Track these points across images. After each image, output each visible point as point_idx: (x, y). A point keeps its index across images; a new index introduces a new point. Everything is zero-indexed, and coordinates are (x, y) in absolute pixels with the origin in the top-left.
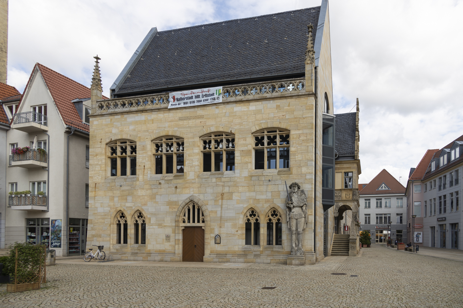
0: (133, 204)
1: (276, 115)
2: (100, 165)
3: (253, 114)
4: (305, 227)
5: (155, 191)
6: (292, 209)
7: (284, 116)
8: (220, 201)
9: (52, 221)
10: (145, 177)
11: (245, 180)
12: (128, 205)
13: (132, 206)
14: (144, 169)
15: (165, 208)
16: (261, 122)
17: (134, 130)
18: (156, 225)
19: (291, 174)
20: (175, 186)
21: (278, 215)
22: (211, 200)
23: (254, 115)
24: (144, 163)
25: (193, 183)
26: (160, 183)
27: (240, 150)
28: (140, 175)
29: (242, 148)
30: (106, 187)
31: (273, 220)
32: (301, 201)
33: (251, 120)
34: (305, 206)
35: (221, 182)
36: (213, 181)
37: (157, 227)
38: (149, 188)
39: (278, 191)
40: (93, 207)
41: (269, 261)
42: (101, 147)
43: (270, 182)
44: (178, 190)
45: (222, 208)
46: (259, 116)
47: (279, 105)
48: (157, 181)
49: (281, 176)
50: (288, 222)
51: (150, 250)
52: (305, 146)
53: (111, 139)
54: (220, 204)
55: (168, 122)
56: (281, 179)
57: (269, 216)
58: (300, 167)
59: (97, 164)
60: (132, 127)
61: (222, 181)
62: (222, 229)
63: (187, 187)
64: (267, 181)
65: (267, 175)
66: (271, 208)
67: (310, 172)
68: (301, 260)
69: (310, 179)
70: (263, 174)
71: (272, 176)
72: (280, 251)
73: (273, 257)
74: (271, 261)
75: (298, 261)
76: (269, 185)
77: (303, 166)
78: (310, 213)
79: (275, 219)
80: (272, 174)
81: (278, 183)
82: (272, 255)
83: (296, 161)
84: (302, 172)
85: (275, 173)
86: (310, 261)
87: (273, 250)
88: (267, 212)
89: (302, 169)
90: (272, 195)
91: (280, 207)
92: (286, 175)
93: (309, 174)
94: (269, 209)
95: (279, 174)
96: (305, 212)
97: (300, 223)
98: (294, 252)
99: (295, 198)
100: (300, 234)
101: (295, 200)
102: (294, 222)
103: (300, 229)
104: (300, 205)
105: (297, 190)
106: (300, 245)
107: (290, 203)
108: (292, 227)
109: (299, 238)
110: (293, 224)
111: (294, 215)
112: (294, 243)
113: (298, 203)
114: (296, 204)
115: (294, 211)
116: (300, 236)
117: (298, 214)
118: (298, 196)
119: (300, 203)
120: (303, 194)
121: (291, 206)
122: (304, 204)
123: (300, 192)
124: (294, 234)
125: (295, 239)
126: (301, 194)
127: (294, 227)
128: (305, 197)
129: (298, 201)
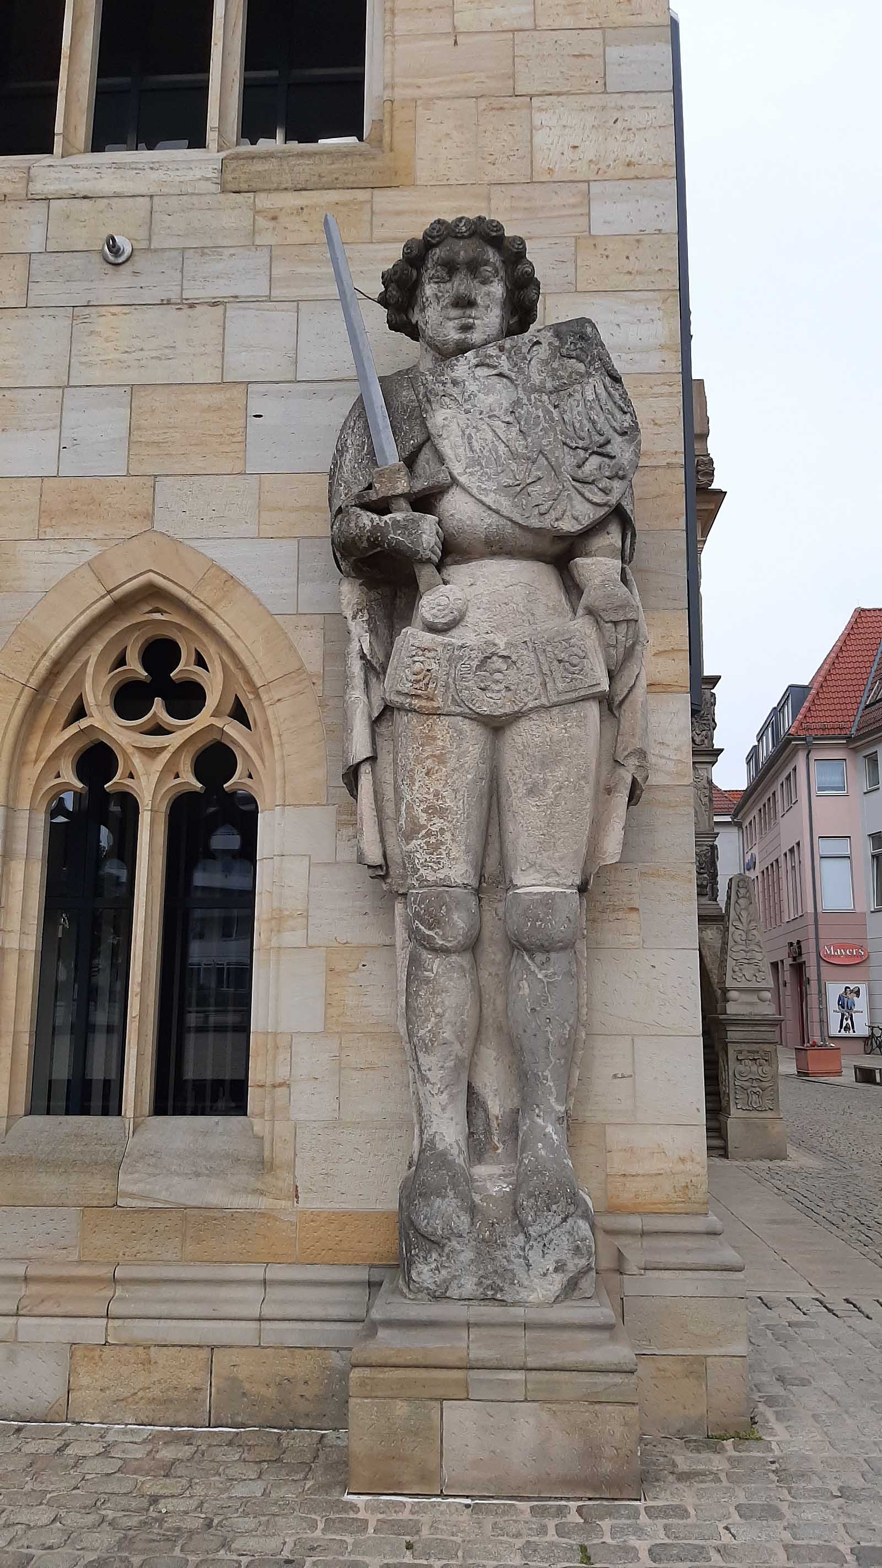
4: (612, 847)
6: (426, 574)
19: (397, 178)
21: (212, 701)
31: (137, 761)
32: (569, 461)
34: (613, 537)
39: (222, 384)
43: (123, 278)
49: (264, 201)
50: (352, 776)
56: (266, 238)
57: (79, 712)
58: (507, 98)
64: (78, 260)
65: (85, 197)
66: (109, 592)
67: (633, 160)
68: (592, 1403)
69: (638, 241)
70: (29, 180)
71: (148, 199)
72: (218, 1214)
73: (115, 1309)
74: (72, 1371)
75: (545, 1416)
76: (103, 310)
77: (549, 89)
78: (660, 660)
79: (171, 749)
80: (154, 175)
81: (220, 290)
82: (105, 1272)
83: (456, 43)
84: (541, 163)
85: (191, 173)
86: (689, 1374)
87: (122, 1187)
88: (53, 653)
89: (537, 122)
90: (139, 428)
91: (238, 584)
92: (333, 196)
93: (631, 184)
94: (88, 608)
95: (244, 186)
96: (615, 623)
97: (546, 782)
98: (454, 1243)
99: (468, 416)
100: (553, 955)
101: (470, 454)
102: (452, 763)
103: (531, 871)
104: (547, 522)
105: (498, 320)
106: (547, 1130)
107: (399, 491)
108: (433, 840)
109: (539, 1012)
110: (431, 797)
111: (461, 658)
112: (445, 1096)
113: (518, 488)
114: (489, 508)
115: (459, 610)
116: (554, 974)
117: (509, 645)
118: (529, 400)
119: (548, 490)
120: (589, 375)
121: (418, 541)
122: (607, 509)
123: (542, 340)
124: (449, 945)
125: (463, 1021)
126: (555, 365)
127: (448, 836)
128: (621, 409)
129: (514, 455)
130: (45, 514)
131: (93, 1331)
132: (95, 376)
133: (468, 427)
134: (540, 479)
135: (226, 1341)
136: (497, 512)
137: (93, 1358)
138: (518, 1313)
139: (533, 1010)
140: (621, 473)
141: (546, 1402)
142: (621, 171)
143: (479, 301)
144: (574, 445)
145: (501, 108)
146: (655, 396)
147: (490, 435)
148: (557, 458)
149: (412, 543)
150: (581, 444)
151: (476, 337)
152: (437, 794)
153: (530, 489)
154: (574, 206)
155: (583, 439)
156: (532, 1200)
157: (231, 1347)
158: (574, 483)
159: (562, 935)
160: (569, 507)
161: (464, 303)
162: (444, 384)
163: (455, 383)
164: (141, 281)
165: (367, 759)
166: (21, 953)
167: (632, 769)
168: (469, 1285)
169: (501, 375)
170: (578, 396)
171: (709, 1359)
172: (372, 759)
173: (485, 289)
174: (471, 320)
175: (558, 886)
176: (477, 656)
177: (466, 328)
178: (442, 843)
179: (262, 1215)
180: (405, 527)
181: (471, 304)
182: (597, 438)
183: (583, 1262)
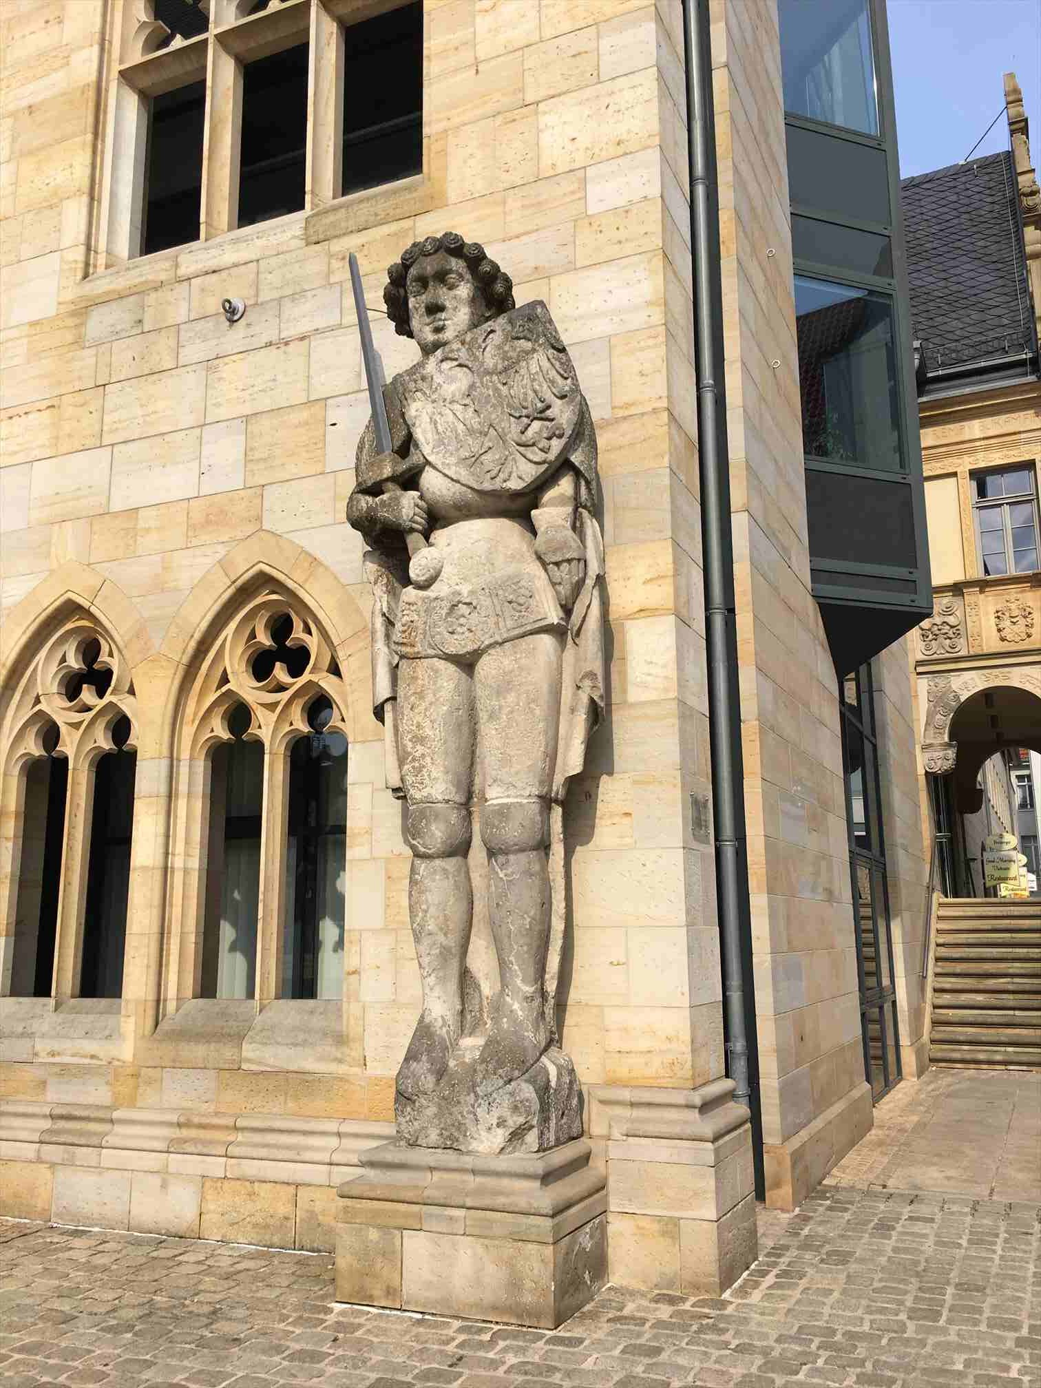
4: (573, 760)
19: (433, 202)
21: (313, 660)
31: (263, 715)
32: (514, 429)
34: (563, 488)
39: (308, 403)
49: (335, 246)
50: (380, 710)
57: (225, 680)
64: (210, 324)
65: (214, 272)
66: (234, 582)
67: (622, 138)
68: (515, 1240)
69: (627, 212)
70: (177, 266)
71: (255, 263)
72: (310, 1078)
73: (233, 1150)
74: (203, 1199)
75: (480, 1250)
76: (226, 360)
77: (552, 92)
78: (648, 587)
79: (283, 703)
80: (259, 243)
81: (304, 327)
82: (229, 1121)
83: (477, 71)
84: (546, 161)
85: (285, 235)
86: (664, 1233)
87: (244, 1054)
88: (197, 636)
89: (542, 126)
90: (252, 449)
91: (320, 564)
92: (386, 229)
93: (620, 161)
94: (220, 596)
95: (322, 237)
96: (557, 564)
97: (501, 708)
98: (422, 1100)
99: (435, 405)
100: (512, 857)
101: (436, 437)
102: (430, 697)
103: (495, 785)
104: (497, 484)
105: (467, 317)
106: (514, 1007)
107: (385, 476)
108: (417, 764)
109: (501, 906)
110: (414, 728)
111: (434, 608)
112: (433, 978)
113: (473, 459)
114: (452, 479)
115: (434, 568)
116: (513, 873)
117: (472, 592)
118: (482, 383)
119: (497, 457)
120: (534, 350)
121: (400, 517)
122: (546, 465)
123: (497, 328)
124: (429, 852)
125: (445, 916)
126: (506, 348)
127: (428, 759)
128: (562, 376)
129: (470, 431)
130: (193, 528)
131: (216, 1167)
132: (223, 413)
133: (434, 413)
134: (490, 448)
135: (307, 1180)
136: (457, 481)
137: (216, 1188)
138: (468, 1161)
139: (497, 904)
140: (557, 432)
141: (479, 1236)
142: (613, 150)
143: (447, 304)
144: (517, 415)
145: (514, 120)
146: (642, 349)
147: (451, 417)
148: (503, 429)
149: (395, 517)
150: (525, 412)
151: (448, 335)
152: (419, 726)
153: (483, 457)
154: (573, 193)
155: (526, 408)
156: (484, 1065)
157: (310, 1185)
158: (518, 447)
159: (516, 840)
160: (515, 469)
161: (434, 309)
162: (415, 381)
163: (423, 379)
164: (251, 331)
165: (387, 700)
166: (186, 871)
167: (588, 690)
168: (433, 1136)
169: (460, 365)
170: (523, 372)
171: (681, 1221)
172: (393, 699)
173: (452, 293)
174: (441, 323)
175: (517, 797)
176: (446, 605)
177: (438, 330)
178: (424, 767)
179: (341, 1079)
180: (389, 505)
181: (442, 309)
182: (539, 405)
183: (521, 1120)
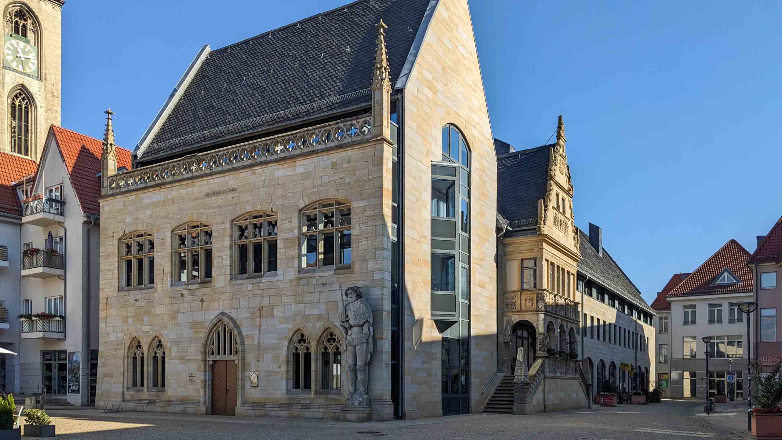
0: (150, 327)
1: (332, 179)
2: (112, 270)
3: (300, 179)
5: (176, 307)
7: (343, 180)
8: (258, 319)
9: (70, 353)
10: (164, 286)
11: (290, 286)
12: (145, 328)
13: (150, 330)
14: (163, 274)
15: (188, 333)
16: (312, 191)
17: (151, 216)
18: (176, 359)
19: (353, 272)
20: (201, 298)
22: (247, 318)
23: (303, 181)
24: (163, 265)
25: (223, 293)
26: (182, 295)
27: (284, 237)
28: (158, 283)
29: (287, 234)
30: (118, 302)
33: (297, 190)
35: (259, 290)
36: (249, 289)
37: (178, 361)
38: (169, 302)
39: (335, 301)
40: (104, 332)
41: (320, 415)
42: (112, 245)
43: (325, 287)
44: (205, 304)
45: (259, 331)
46: (308, 183)
47: (336, 162)
48: (179, 292)
49: (339, 276)
51: (170, 396)
52: (373, 226)
53: (125, 231)
54: (258, 324)
55: (192, 201)
58: (365, 260)
59: (109, 270)
60: (148, 212)
61: (260, 288)
62: (260, 364)
63: (216, 300)
64: (320, 285)
65: (320, 277)
66: (325, 328)
68: (359, 414)
70: (314, 275)
71: (327, 277)
73: (327, 408)
74: (324, 414)
75: (355, 415)
76: (323, 292)
77: (369, 258)
79: (333, 347)
80: (327, 273)
81: (334, 289)
82: (327, 405)
83: (359, 252)
84: (368, 269)
88: (319, 336)
90: (327, 307)
94: (323, 330)
95: (337, 274)
97: (359, 352)
100: (361, 371)
101: (351, 315)
104: (359, 323)
105: (355, 298)
107: (345, 320)
111: (351, 338)
113: (356, 320)
114: (353, 321)
118: (357, 309)
119: (359, 320)
120: (363, 306)
122: (364, 322)
124: (351, 370)
128: (367, 309)
129: (355, 316)
132: (322, 301)
133: (351, 312)
140: (366, 317)
145: (364, 262)
150: (362, 314)
158: (361, 319)
159: (361, 369)
160: (361, 322)
161: (351, 297)
170: (362, 308)
171: (380, 414)
173: (353, 295)
175: (362, 363)
176: (353, 338)
177: (352, 300)
180: (345, 324)
182: (364, 313)
